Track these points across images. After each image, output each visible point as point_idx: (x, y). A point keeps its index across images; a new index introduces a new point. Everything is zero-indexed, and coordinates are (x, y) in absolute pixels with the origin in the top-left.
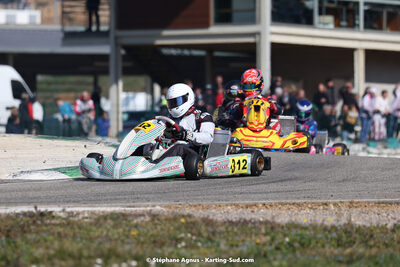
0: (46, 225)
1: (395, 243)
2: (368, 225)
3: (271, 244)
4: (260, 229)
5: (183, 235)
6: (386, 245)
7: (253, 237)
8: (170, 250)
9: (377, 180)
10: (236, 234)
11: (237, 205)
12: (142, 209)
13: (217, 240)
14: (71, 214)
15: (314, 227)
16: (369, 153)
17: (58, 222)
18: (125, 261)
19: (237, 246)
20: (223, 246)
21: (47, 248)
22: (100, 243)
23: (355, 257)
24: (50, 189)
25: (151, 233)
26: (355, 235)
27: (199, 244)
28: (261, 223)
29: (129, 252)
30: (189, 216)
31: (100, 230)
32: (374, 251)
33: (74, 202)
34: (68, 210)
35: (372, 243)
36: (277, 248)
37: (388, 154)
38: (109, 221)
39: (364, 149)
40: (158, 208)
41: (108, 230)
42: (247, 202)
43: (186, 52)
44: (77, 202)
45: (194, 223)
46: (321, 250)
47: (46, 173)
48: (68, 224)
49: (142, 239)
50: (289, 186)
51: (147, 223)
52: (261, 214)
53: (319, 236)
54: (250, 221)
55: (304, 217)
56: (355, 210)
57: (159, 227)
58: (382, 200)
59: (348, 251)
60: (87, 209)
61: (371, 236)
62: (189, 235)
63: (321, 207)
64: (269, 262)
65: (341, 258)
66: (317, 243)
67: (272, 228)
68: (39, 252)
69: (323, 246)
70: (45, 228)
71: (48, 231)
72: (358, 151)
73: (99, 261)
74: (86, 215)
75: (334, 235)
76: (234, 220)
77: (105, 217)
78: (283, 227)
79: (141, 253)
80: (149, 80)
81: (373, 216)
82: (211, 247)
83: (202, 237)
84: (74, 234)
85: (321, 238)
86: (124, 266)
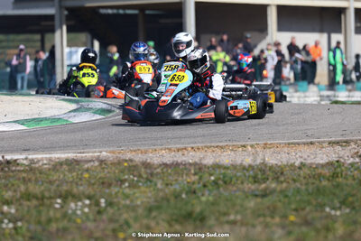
0: (13, 171)
1: (302, 179)
2: (280, 164)
3: (199, 183)
4: (190, 170)
5: (126, 177)
6: (294, 181)
7: (185, 177)
8: (116, 190)
9: (287, 124)
10: (170, 174)
11: (170, 149)
12: (91, 154)
13: (154, 179)
14: (32, 161)
15: (234, 167)
17: (22, 168)
18: (80, 200)
19: (171, 185)
20: (159, 186)
21: (15, 191)
22: (58, 186)
23: (268, 192)
24: (12, 138)
25: (99, 176)
26: (269, 173)
27: (140, 184)
28: (190, 164)
29: (83, 193)
30: (131, 160)
31: (58, 174)
32: (284, 185)
34: (30, 157)
35: (282, 179)
36: (205, 186)
37: (299, 97)
38: (64, 166)
40: (104, 153)
41: (65, 175)
42: (178, 146)
43: (121, 12)
44: (35, 150)
45: (136, 167)
46: (240, 186)
48: (31, 170)
49: (93, 181)
51: (96, 167)
52: (191, 157)
53: (239, 174)
54: (181, 163)
55: (226, 158)
56: (268, 150)
57: (106, 171)
58: (290, 141)
59: (263, 186)
60: (45, 156)
61: (282, 173)
62: (132, 177)
63: (240, 149)
64: (198, 197)
65: (257, 193)
66: (237, 180)
67: (200, 169)
68: (8, 195)
69: (242, 183)
70: (11, 174)
71: (14, 176)
73: (59, 201)
74: (45, 162)
75: (251, 173)
76: (168, 162)
77: (61, 164)
78: (208, 168)
79: (92, 193)
80: (89, 36)
81: (283, 156)
82: (150, 187)
83: (142, 177)
84: (36, 178)
85: (240, 176)
86: (80, 204)
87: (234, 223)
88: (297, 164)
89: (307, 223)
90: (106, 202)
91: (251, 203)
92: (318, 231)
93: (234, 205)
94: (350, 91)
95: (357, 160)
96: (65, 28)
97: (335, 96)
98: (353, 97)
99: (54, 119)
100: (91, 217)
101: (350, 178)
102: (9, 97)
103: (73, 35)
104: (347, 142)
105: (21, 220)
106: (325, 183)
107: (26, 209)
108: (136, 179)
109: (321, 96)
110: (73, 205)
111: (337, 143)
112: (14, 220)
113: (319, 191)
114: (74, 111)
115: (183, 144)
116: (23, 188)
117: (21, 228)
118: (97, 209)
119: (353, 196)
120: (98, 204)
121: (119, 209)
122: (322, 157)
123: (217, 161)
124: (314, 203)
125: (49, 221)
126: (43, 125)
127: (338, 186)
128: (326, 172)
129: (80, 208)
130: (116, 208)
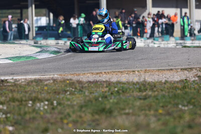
1: (166, 89)
2: (153, 81)
3: (109, 92)
4: (104, 85)
5: (68, 89)
6: (162, 90)
7: (101, 89)
8: (63, 96)
10: (92, 87)
11: (92, 73)
12: (48, 76)
13: (84, 90)
14: (16, 80)
15: (128, 83)
16: (154, 44)
17: (10, 84)
18: (43, 102)
19: (93, 93)
20: (87, 93)
21: (6, 97)
22: (30, 94)
23: (147, 97)
24: (4, 68)
25: (53, 88)
26: (147, 86)
27: (76, 93)
28: (104, 82)
29: (44, 98)
30: (71, 80)
31: (30, 87)
32: (156, 93)
33: (16, 74)
34: (15, 78)
35: (155, 89)
36: (112, 94)
37: (164, 44)
38: (34, 83)
39: (152, 42)
40: (56, 76)
41: (34, 88)
42: (97, 71)
44: (17, 74)
45: (73, 83)
46: (132, 94)
47: (2, 60)
48: (15, 85)
49: (49, 91)
50: (117, 63)
51: (51, 83)
52: (104, 78)
53: (131, 87)
54: (99, 81)
55: (124, 78)
56: (147, 74)
57: (57, 85)
58: (159, 68)
59: (144, 93)
60: (23, 77)
61: (155, 86)
62: (71, 89)
63: (132, 73)
64: (108, 100)
65: (141, 97)
66: (130, 90)
67: (109, 84)
68: (3, 99)
69: (133, 92)
70: (4, 87)
71: (5, 89)
72: (150, 43)
73: (31, 102)
74: (23, 81)
75: (138, 86)
76: (92, 81)
77: (32, 82)
78: (114, 83)
79: (49, 98)
80: (47, 11)
81: (156, 77)
82: (81, 94)
83: (77, 89)
84: (18, 90)
85: (132, 88)
86: (42, 104)
87: (128, 114)
88: (163, 81)
89: (169, 114)
90: (57, 103)
91: (138, 103)
92: (175, 119)
93: (128, 104)
94: (193, 40)
95: (197, 79)
96: (34, 6)
97: (184, 43)
98: (194, 43)
99: (28, 57)
100: (49, 111)
101: (193, 89)
102: (3, 45)
103: (38, 10)
104: (191, 69)
105: (10, 113)
106: (179, 92)
107: (12, 107)
108: (73, 90)
109: (176, 43)
110: (38, 105)
111: (186, 69)
112: (5, 113)
113: (175, 96)
114: (39, 52)
115: (100, 70)
116: (10, 95)
117: (9, 117)
118: (52, 107)
119: (194, 99)
120: (52, 104)
121: (64, 107)
122: (177, 77)
123: (119, 79)
124: (173, 102)
125: (25, 113)
126: (22, 60)
127: (186, 93)
128: (179, 85)
129: (42, 106)
130: (62, 106)
